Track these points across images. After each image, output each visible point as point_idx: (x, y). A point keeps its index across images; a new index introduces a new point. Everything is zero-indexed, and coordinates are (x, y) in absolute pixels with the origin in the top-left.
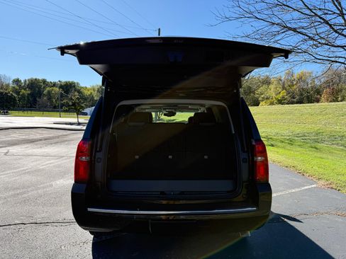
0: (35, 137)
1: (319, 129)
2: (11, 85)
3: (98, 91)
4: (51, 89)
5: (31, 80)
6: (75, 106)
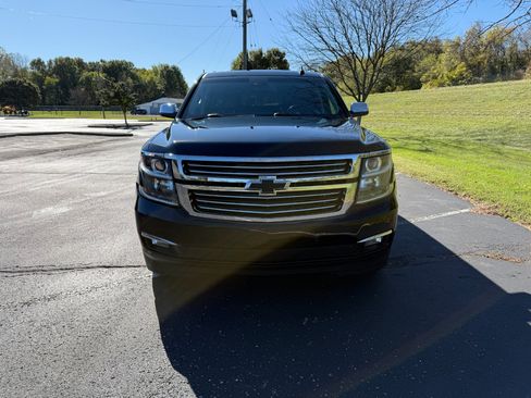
0: (49, 147)
1: (510, 124)
2: (30, 70)
3: (162, 75)
4: (90, 73)
5: (61, 60)
6: (120, 99)
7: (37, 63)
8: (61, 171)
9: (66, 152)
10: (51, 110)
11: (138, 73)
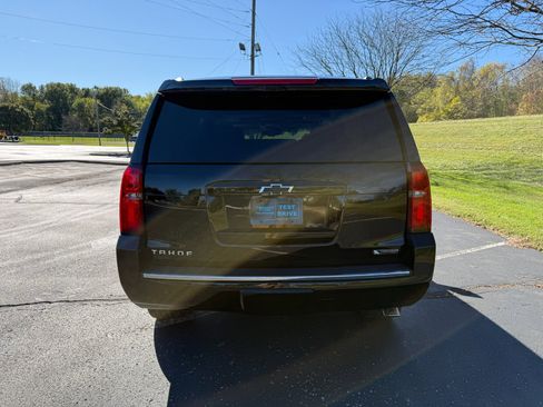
0: (62, 176)
1: (512, 158)
2: (20, 95)
4: (83, 100)
5: (52, 85)
6: (123, 127)
7: (28, 88)
8: (90, 201)
9: (82, 181)
10: (43, 135)
11: (133, 100)
